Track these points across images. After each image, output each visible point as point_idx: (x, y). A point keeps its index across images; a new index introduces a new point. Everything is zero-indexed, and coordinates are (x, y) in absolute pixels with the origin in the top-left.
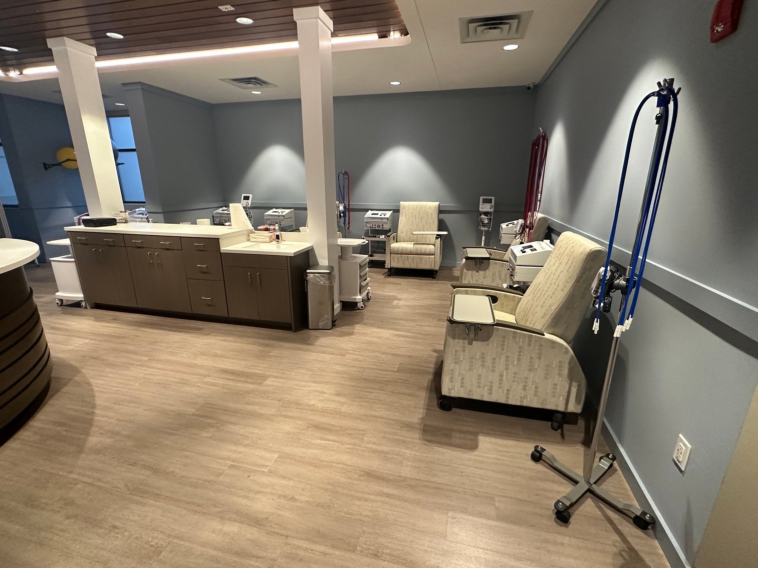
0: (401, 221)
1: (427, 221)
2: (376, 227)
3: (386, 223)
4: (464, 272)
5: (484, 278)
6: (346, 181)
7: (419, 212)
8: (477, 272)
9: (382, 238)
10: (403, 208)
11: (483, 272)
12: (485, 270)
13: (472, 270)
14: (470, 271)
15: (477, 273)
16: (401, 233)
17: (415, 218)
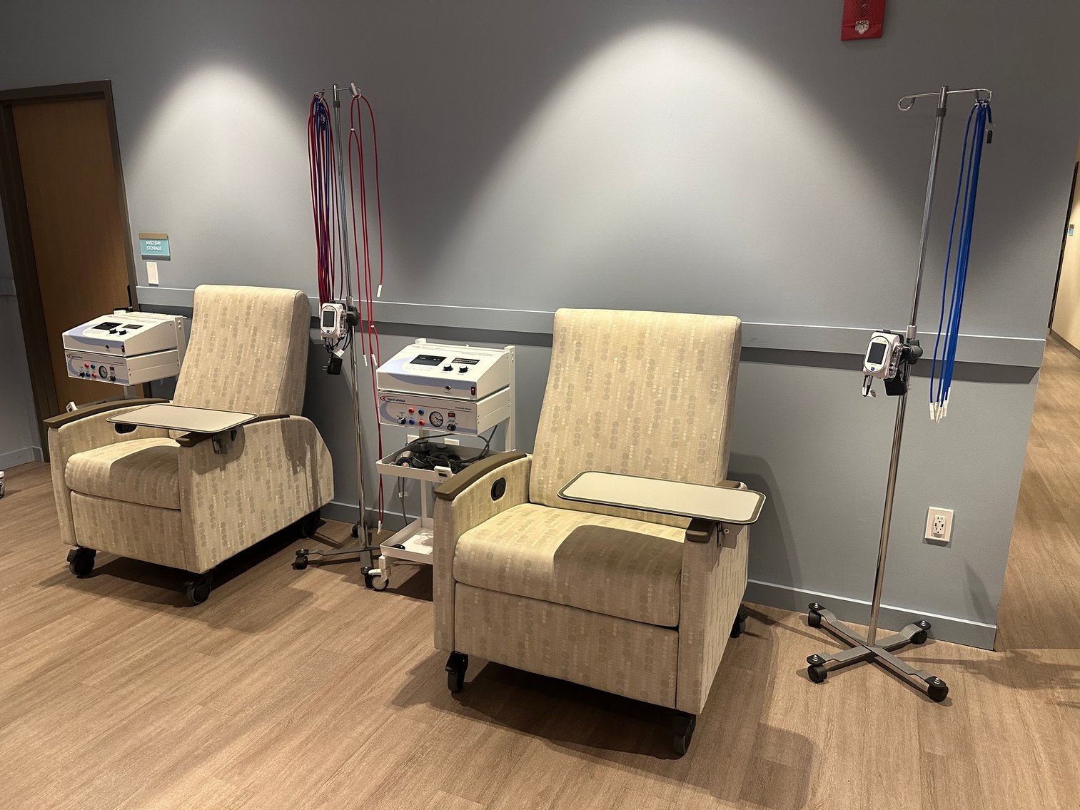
4: (194, 484)
5: (240, 477)
8: (223, 469)
11: (235, 463)
12: (238, 458)
13: (211, 469)
14: (207, 475)
15: (223, 473)
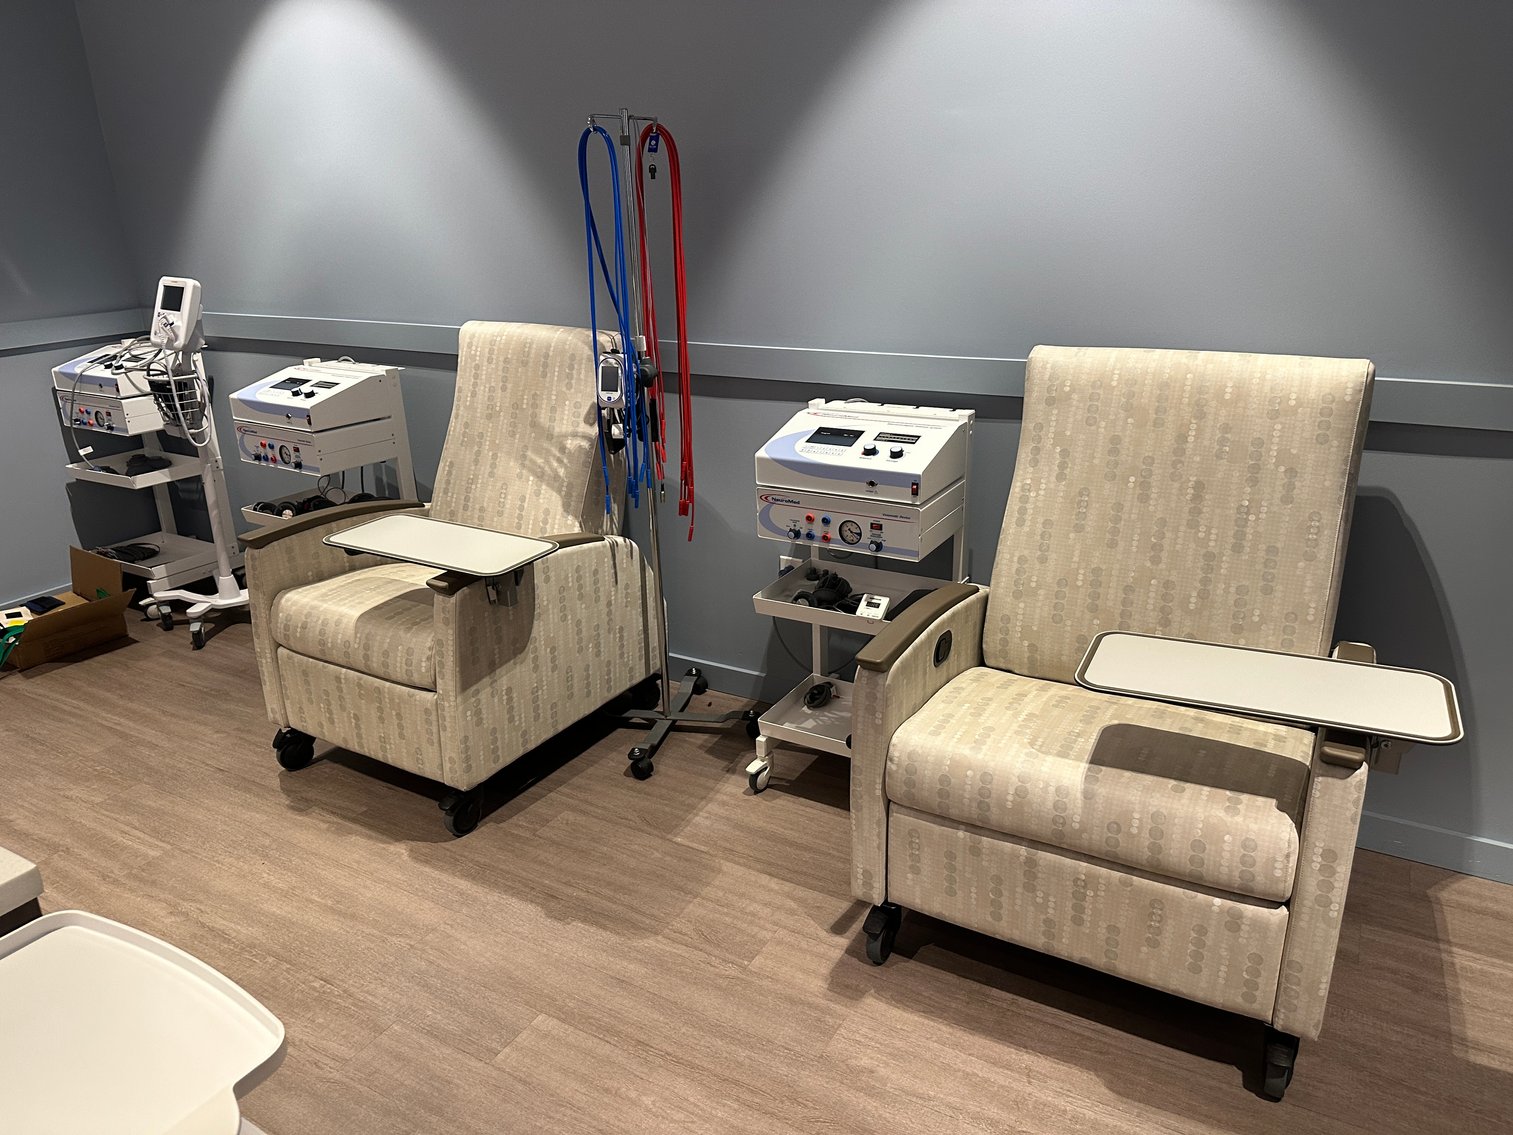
0: (1024, 499)
1: (1241, 523)
2: (834, 533)
3: (902, 515)
6: (658, 190)
7: (1182, 438)
9: (870, 621)
10: (1050, 402)
16: (1018, 595)
17: (1144, 485)
